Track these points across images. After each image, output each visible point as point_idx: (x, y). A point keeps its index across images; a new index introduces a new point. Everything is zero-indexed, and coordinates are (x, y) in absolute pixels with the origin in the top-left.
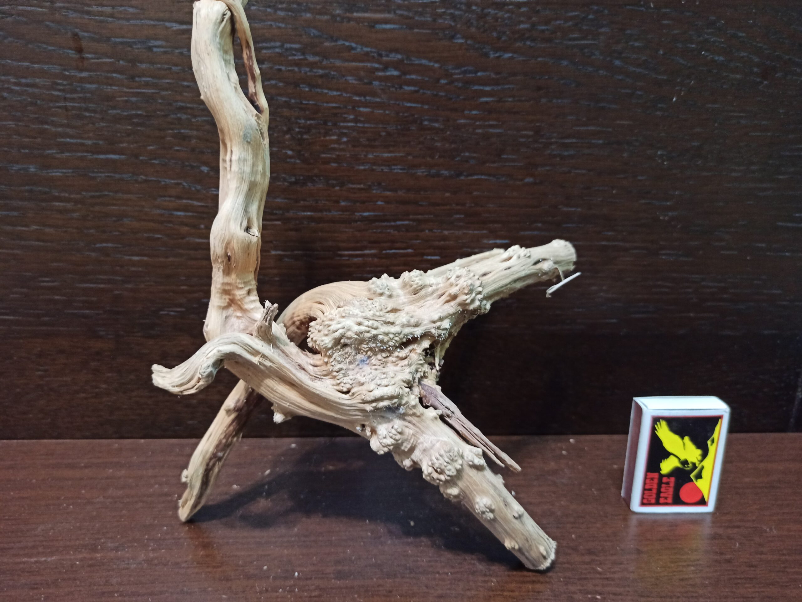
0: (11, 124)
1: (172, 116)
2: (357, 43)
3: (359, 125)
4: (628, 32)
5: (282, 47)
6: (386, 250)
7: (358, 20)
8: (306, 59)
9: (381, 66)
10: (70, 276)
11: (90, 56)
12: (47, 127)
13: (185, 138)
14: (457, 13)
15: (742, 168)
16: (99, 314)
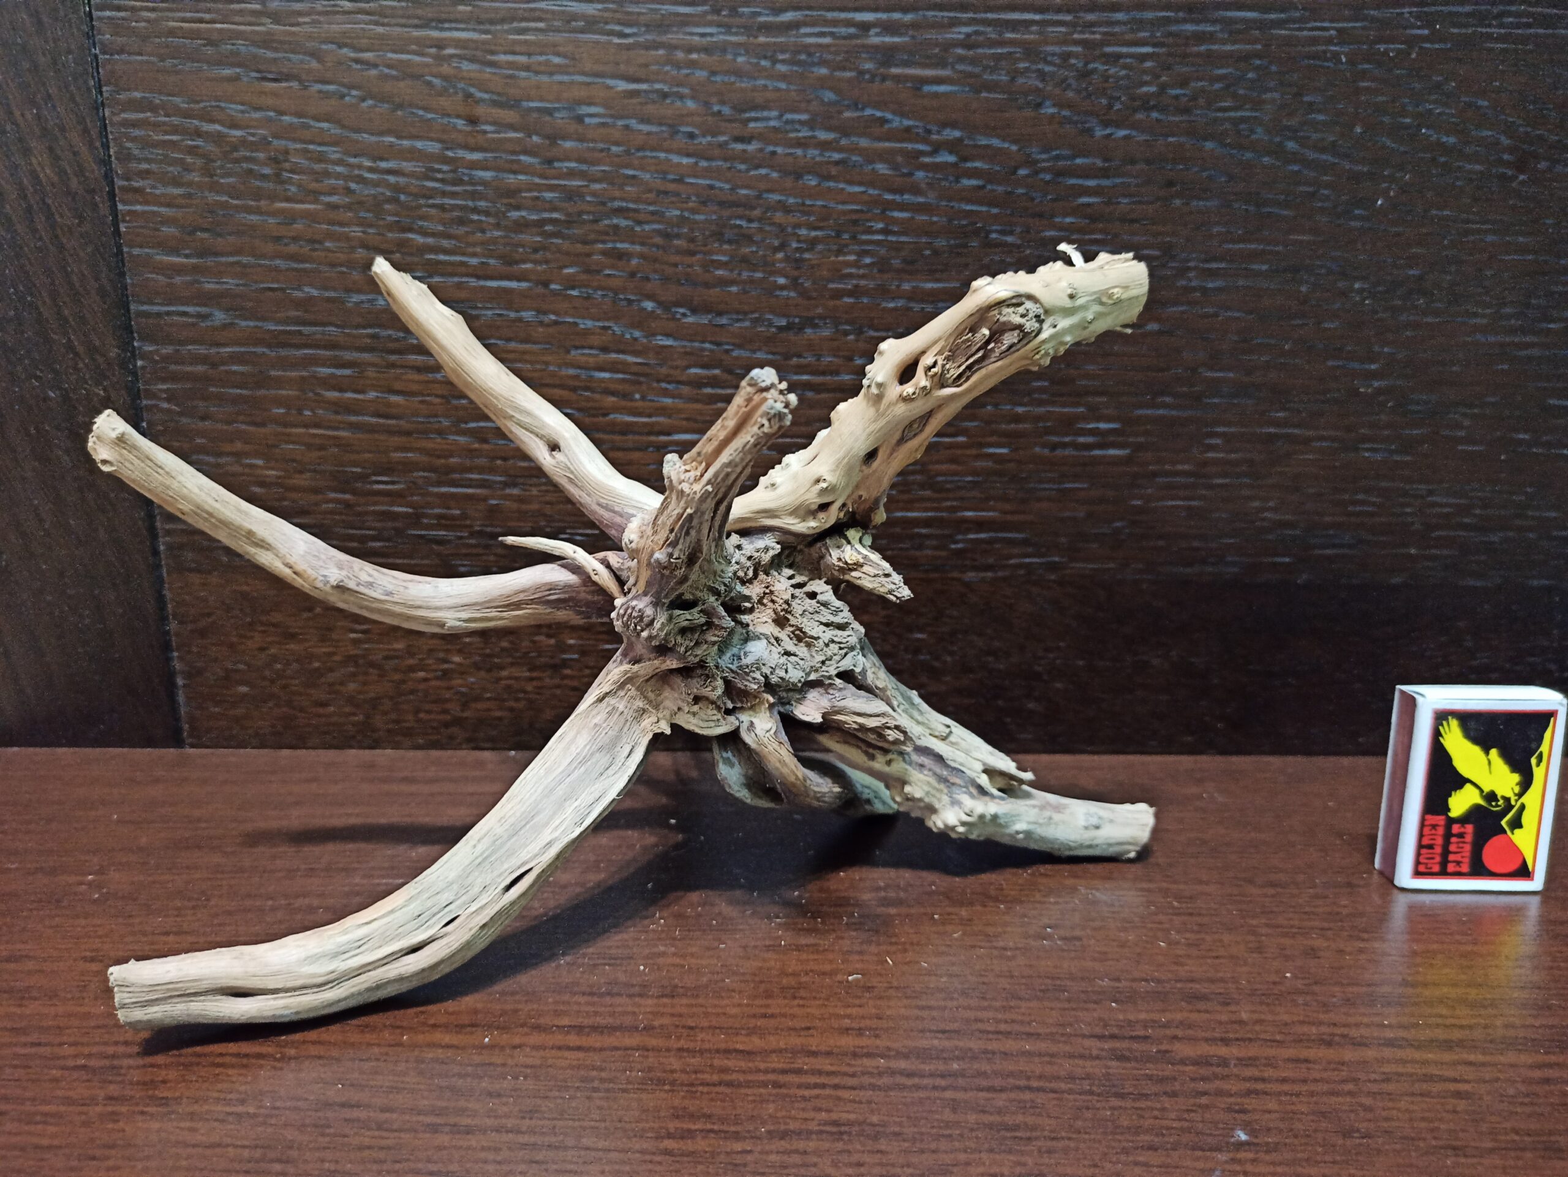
0: (356, 231)
1: (606, 222)
2: (894, 113)
3: (890, 238)
4: (1306, 99)
5: (779, 117)
7: (897, 79)
8: (814, 137)
9: (927, 148)
10: (421, 474)
11: (487, 128)
12: (411, 236)
13: (621, 255)
14: (1047, 69)
16: (461, 538)
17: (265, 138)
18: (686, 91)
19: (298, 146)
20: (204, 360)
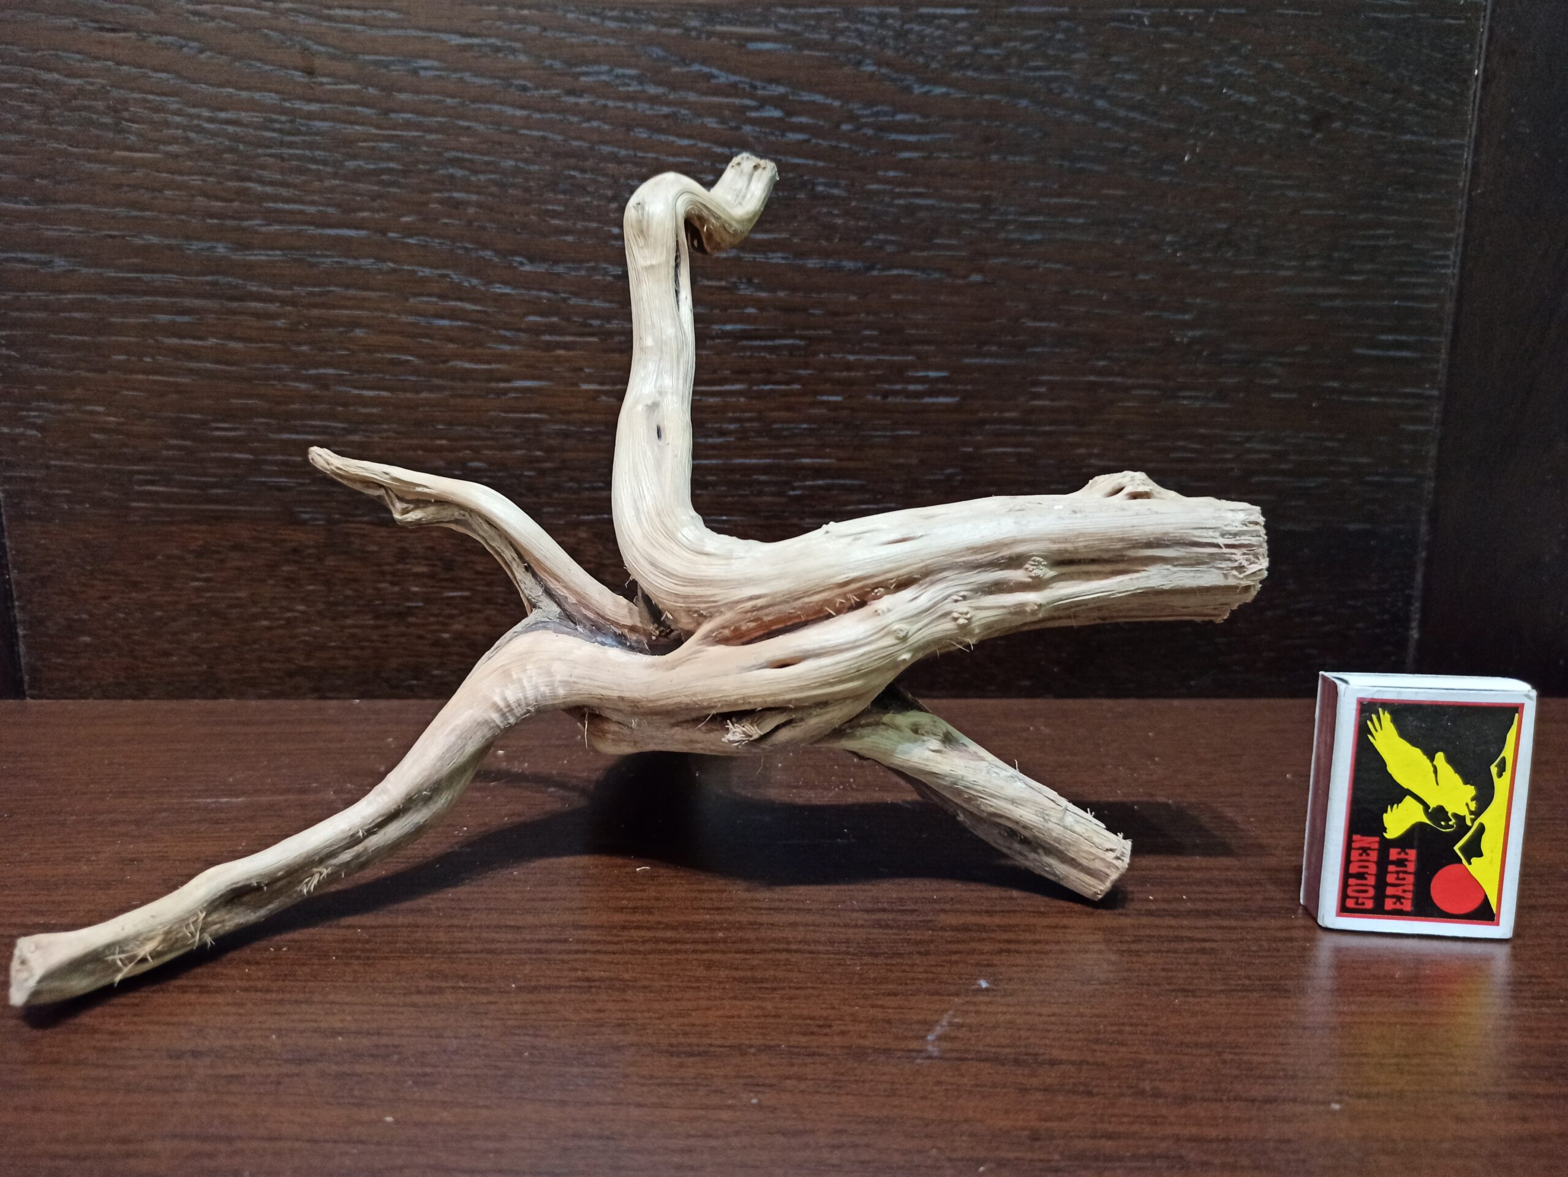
0: (196, 181)
1: (441, 172)
2: (721, 68)
4: (1114, 59)
5: (610, 72)
6: (758, 384)
7: (723, 36)
8: (644, 91)
9: (753, 103)
11: (324, 80)
12: (250, 184)
13: (457, 204)
14: (865, 28)
15: (1293, 263)
16: (303, 484)
17: (103, 87)
18: (518, 45)
19: (136, 95)
20: (45, 306)
